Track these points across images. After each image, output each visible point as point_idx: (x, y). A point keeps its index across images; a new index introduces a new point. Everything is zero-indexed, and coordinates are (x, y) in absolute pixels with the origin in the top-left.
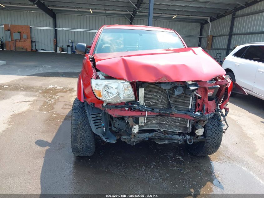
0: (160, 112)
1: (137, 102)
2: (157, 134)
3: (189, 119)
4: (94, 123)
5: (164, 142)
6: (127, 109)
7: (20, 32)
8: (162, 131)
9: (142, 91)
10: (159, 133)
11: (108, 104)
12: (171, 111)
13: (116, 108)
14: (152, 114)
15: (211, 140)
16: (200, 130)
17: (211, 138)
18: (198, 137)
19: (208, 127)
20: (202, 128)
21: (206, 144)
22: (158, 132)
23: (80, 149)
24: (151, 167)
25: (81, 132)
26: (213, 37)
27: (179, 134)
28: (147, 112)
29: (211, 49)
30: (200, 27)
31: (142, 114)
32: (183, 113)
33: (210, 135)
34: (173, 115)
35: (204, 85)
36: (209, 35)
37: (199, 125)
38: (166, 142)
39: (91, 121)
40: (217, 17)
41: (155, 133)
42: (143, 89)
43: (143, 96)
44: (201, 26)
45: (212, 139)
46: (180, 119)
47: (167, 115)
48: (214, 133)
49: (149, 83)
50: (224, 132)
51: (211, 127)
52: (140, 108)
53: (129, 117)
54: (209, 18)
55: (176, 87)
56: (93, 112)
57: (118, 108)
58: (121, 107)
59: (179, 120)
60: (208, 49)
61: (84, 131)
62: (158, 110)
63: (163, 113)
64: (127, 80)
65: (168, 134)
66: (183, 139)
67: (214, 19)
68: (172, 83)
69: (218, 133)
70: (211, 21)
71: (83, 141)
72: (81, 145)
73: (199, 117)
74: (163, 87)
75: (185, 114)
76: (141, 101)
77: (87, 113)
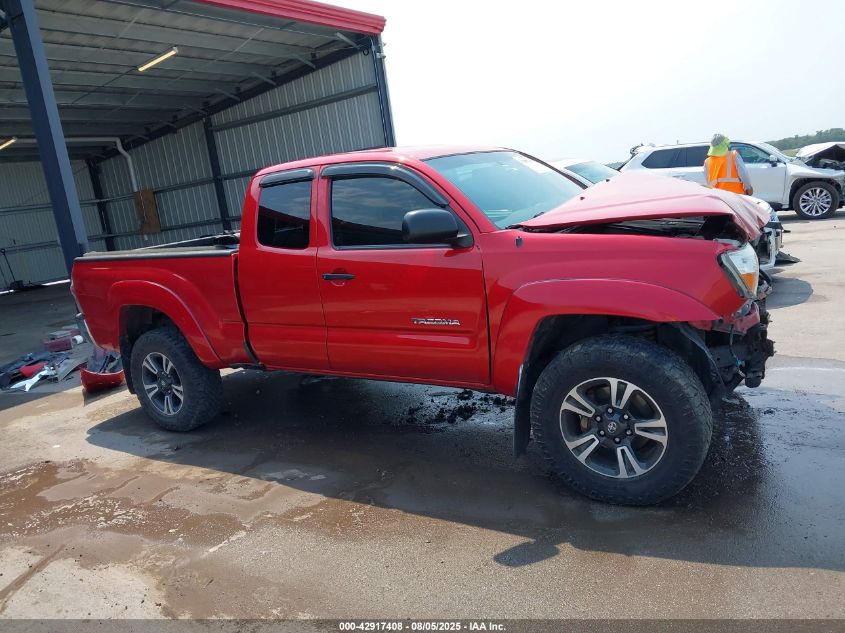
26: (154, 193)
29: (162, 231)
30: (87, 170)
36: (136, 190)
40: (146, 136)
44: (89, 166)
54: (118, 141)
60: (148, 234)
67: (138, 142)
70: (126, 148)
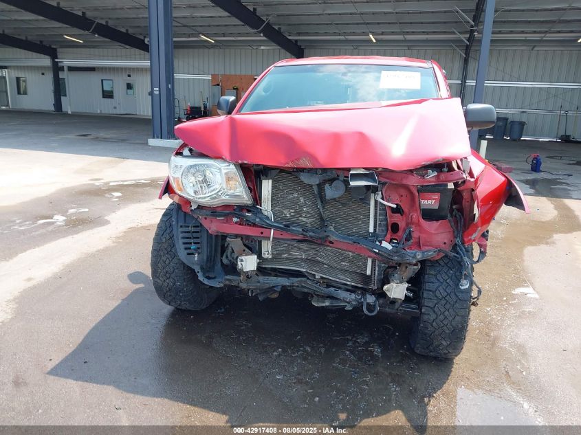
0: (305, 233)
1: (258, 208)
2: (305, 282)
3: (370, 257)
4: (184, 243)
5: (324, 302)
6: (235, 220)
7: (237, 89)
8: (317, 277)
9: (267, 186)
10: (309, 282)
11: (200, 207)
12: (326, 234)
13: (211, 215)
14: (286, 236)
15: (434, 316)
16: (395, 285)
17: (434, 312)
18: (394, 301)
19: (427, 284)
20: (401, 282)
21: (422, 325)
22: (308, 279)
23: (165, 291)
24: (294, 353)
25: (164, 258)
27: (353, 290)
28: (272, 230)
31: (262, 233)
32: (350, 240)
33: (430, 305)
34: (333, 243)
35: (402, 180)
37: (396, 275)
38: (327, 303)
39: (180, 238)
41: (299, 279)
42: (270, 181)
43: (270, 197)
45: (437, 314)
46: (350, 253)
47: (319, 242)
48: (443, 302)
49: (282, 170)
50: (474, 304)
51: (436, 285)
52: (258, 220)
53: (236, 236)
55: (331, 181)
56: (185, 222)
57: (220, 216)
58: (225, 215)
59: (348, 256)
61: (169, 256)
62: (301, 230)
63: (311, 237)
64: (228, 160)
65: (328, 286)
66: (356, 300)
68: (325, 170)
69: (452, 303)
71: (167, 275)
72: (165, 284)
73: (389, 255)
74: (304, 178)
75: (355, 243)
76: (266, 207)
77: (174, 223)
